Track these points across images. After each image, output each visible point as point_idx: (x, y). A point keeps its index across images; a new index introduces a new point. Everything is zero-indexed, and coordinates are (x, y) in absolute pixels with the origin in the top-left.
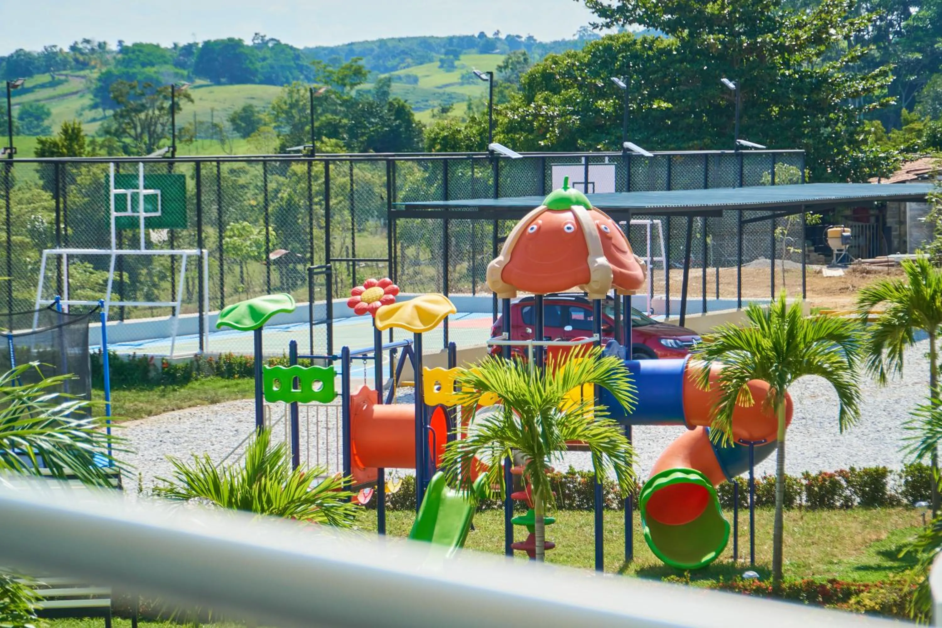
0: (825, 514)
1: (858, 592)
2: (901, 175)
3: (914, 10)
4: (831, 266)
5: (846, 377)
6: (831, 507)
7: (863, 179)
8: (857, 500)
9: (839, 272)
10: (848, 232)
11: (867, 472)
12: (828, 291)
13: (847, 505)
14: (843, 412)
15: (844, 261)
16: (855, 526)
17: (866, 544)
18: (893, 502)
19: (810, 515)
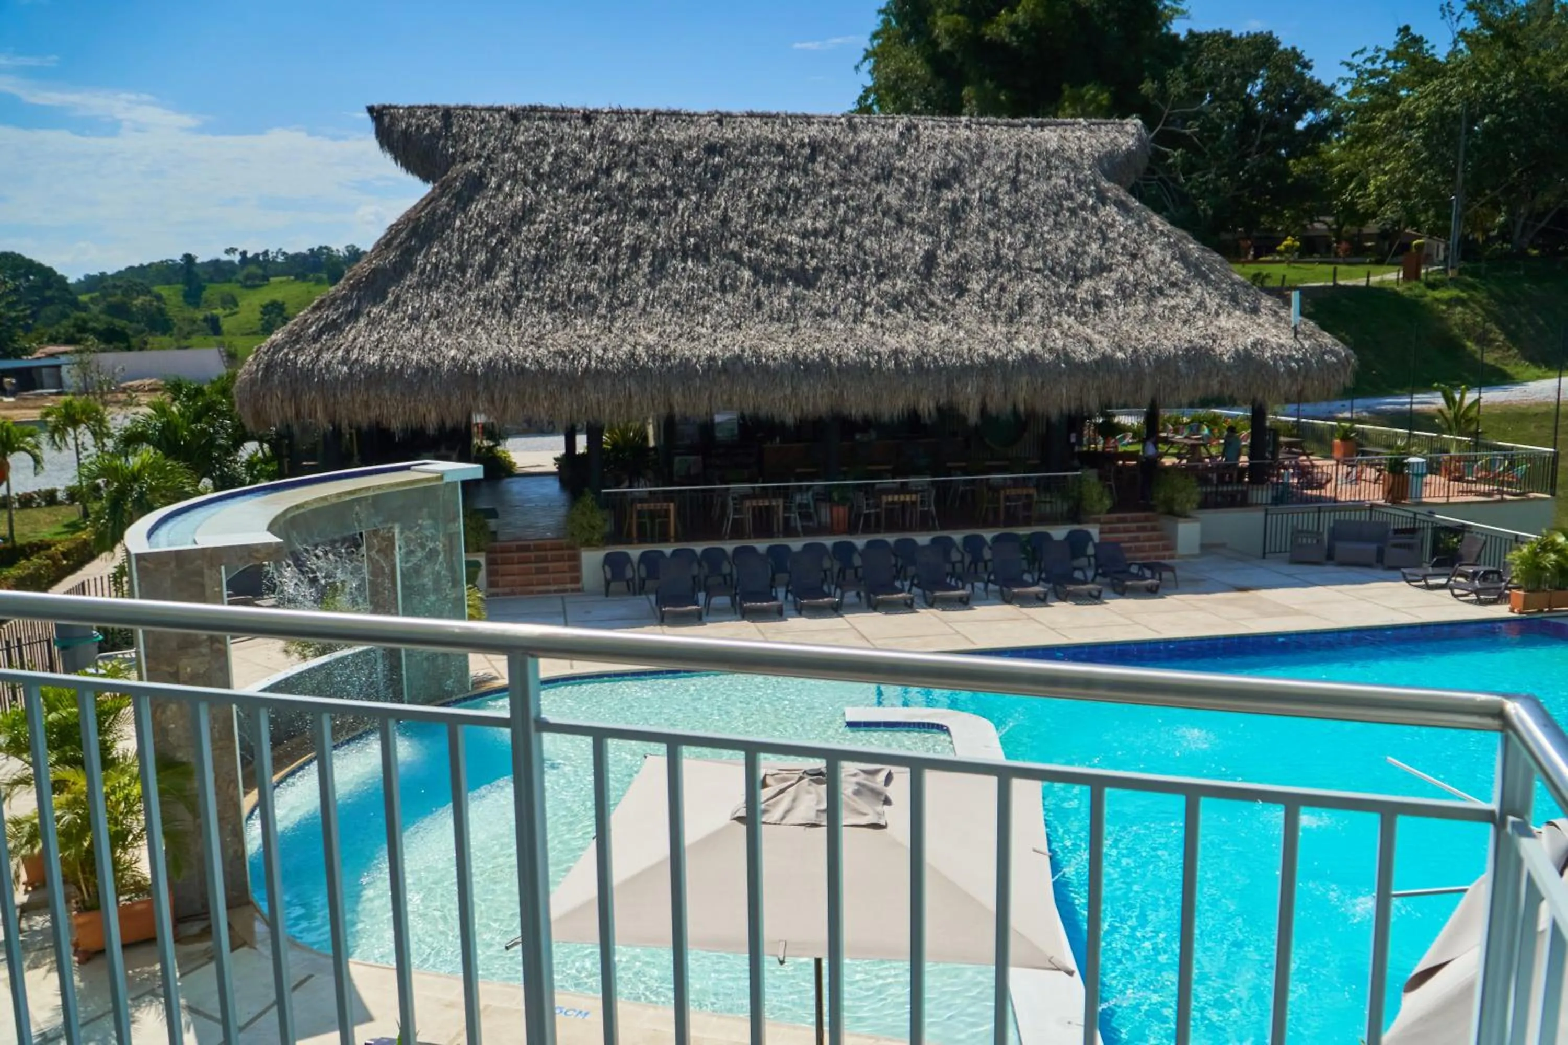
0: (29, 511)
1: (55, 545)
2: (38, 355)
3: (32, 278)
4: (7, 396)
5: (37, 452)
6: (31, 507)
7: (18, 357)
8: (44, 503)
9: (11, 399)
10: (14, 381)
11: (47, 491)
12: (7, 408)
13: (39, 505)
14: (35, 468)
15: (13, 394)
16: (45, 515)
17: (53, 523)
18: (61, 503)
19: (20, 512)
